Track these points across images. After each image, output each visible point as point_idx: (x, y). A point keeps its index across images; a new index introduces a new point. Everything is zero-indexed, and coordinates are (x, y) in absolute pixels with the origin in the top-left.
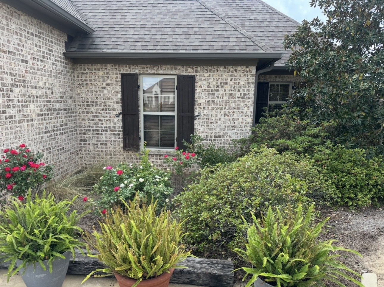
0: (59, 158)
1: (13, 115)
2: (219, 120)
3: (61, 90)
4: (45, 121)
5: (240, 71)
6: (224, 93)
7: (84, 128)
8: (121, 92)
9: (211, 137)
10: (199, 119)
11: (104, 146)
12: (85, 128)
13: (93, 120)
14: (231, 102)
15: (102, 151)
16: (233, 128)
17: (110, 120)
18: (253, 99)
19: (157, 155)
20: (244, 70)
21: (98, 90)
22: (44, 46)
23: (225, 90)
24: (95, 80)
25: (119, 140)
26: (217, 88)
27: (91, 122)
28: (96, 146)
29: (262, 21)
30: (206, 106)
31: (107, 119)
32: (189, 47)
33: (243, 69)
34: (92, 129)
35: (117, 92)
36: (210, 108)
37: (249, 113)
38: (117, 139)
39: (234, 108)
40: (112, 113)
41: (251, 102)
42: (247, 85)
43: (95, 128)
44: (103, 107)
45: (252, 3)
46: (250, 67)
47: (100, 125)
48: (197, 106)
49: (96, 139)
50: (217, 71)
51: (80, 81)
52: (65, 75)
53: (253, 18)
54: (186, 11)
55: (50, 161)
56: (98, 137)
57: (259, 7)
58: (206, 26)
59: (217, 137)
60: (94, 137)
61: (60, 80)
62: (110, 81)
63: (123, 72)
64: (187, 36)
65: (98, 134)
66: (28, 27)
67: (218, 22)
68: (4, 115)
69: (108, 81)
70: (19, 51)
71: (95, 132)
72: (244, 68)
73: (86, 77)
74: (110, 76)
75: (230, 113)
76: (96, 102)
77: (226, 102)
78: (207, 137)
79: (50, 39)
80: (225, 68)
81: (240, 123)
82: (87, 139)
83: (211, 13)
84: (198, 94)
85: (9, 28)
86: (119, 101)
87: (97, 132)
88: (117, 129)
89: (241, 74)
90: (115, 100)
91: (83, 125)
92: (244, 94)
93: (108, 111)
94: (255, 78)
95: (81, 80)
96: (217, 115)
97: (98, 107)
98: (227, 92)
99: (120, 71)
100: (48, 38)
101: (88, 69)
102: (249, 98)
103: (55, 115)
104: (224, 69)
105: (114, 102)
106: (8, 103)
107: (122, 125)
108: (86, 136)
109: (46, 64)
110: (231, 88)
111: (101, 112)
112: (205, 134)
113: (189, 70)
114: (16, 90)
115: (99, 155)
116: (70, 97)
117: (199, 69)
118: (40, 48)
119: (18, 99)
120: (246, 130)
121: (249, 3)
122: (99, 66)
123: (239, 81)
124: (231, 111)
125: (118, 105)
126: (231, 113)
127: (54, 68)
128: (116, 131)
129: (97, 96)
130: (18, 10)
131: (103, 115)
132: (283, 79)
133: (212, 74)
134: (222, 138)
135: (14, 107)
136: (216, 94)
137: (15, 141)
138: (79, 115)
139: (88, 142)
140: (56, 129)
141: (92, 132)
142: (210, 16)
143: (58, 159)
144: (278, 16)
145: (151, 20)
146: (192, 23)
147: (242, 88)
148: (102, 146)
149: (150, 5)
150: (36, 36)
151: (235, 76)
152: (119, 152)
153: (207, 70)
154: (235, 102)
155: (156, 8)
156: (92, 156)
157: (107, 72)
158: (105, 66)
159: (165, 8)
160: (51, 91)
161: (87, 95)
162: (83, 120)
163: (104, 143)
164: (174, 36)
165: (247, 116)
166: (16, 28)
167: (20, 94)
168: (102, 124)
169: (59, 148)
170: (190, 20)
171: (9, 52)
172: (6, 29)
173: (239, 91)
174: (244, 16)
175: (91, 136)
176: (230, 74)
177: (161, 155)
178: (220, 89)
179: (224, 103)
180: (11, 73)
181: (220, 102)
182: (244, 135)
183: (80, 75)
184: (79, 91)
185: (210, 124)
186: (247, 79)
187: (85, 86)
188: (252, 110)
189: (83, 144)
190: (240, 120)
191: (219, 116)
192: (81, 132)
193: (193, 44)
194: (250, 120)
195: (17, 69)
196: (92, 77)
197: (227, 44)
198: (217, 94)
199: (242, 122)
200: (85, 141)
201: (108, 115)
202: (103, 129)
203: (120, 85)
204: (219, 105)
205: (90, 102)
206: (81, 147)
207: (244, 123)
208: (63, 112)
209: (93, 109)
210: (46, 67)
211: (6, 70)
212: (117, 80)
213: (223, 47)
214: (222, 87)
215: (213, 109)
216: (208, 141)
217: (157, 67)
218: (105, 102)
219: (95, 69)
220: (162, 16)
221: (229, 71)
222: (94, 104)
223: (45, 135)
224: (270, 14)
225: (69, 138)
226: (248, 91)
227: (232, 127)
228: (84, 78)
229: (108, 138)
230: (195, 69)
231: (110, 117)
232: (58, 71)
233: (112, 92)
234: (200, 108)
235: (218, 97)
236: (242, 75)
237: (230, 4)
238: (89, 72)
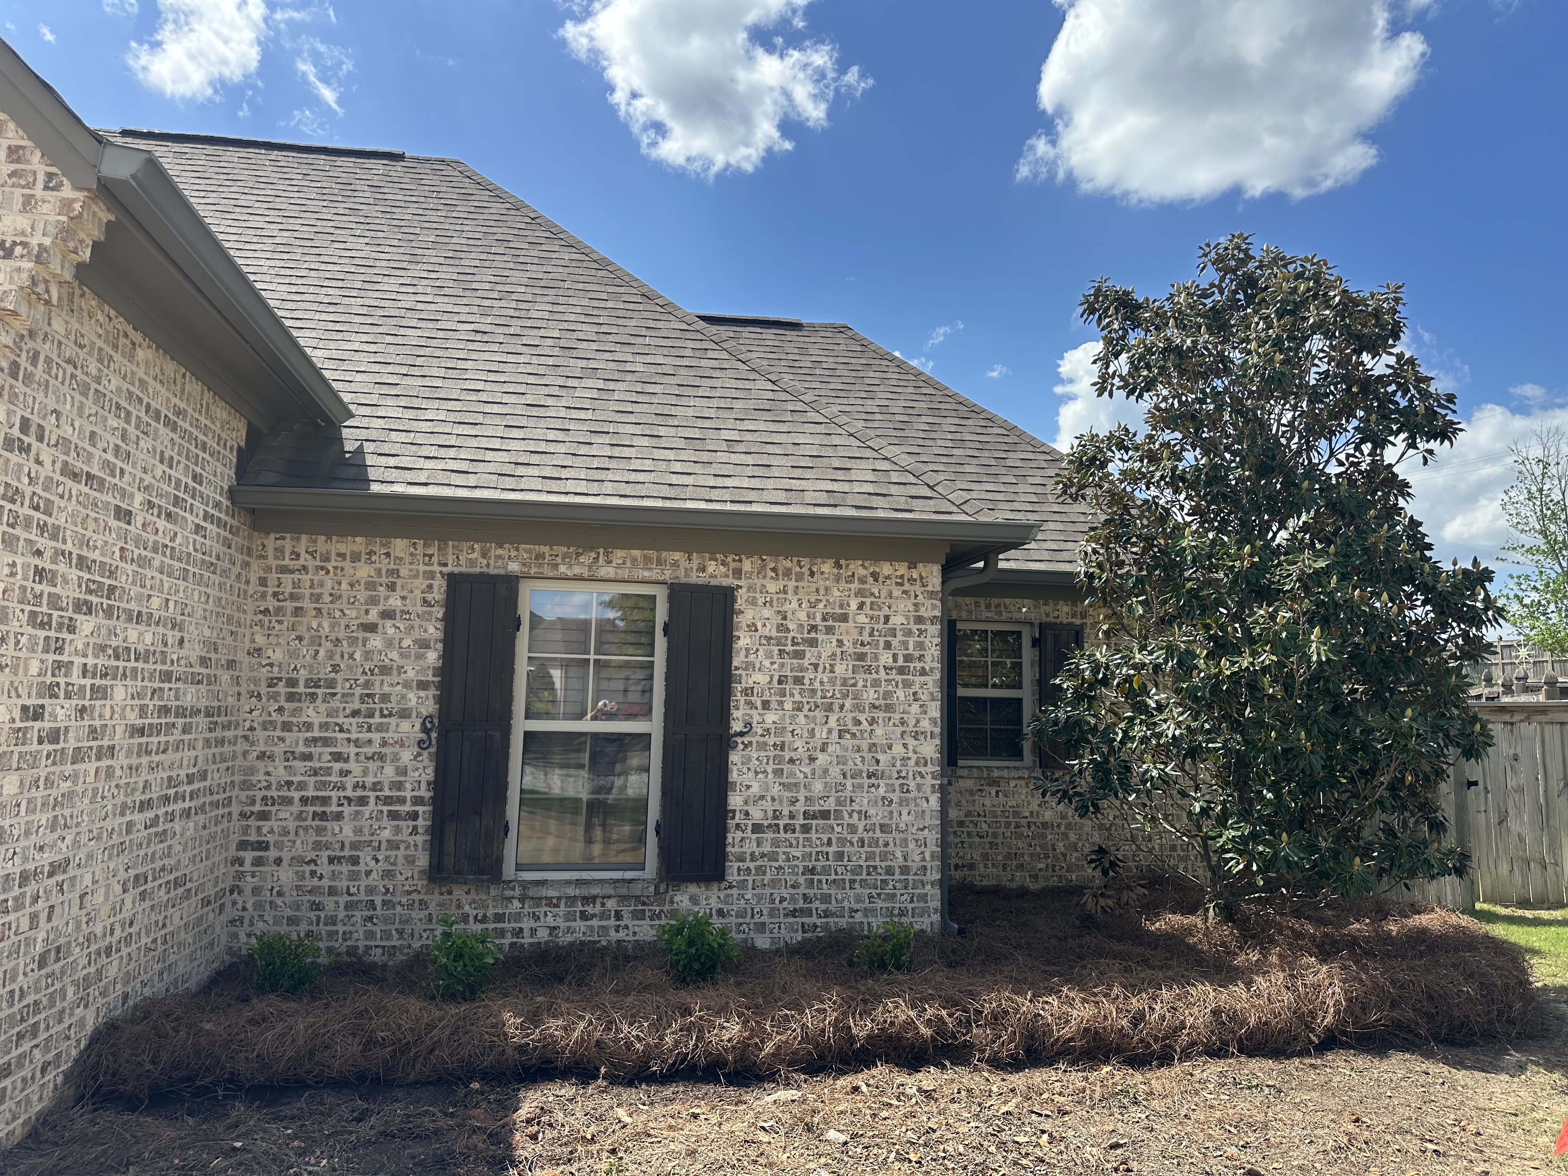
0: (168, 921)
1: (62, 725)
2: (823, 750)
3: (207, 632)
4: (148, 758)
5: (888, 577)
6: (839, 651)
7: (264, 793)
8: (440, 646)
9: (792, 816)
10: (746, 746)
11: (345, 868)
12: (269, 793)
13: (307, 757)
14: (861, 683)
15: (332, 891)
16: (873, 781)
17: (382, 757)
18: (937, 676)
19: (571, 900)
20: (902, 577)
21: (342, 635)
22: (183, 460)
23: (840, 642)
24: (335, 597)
25: (411, 840)
26: (813, 635)
27: (298, 765)
28: (307, 869)
29: (906, 418)
30: (774, 698)
31: (369, 750)
32: (717, 491)
33: (898, 573)
34: (296, 795)
35: (424, 644)
36: (788, 706)
37: (925, 725)
38: (404, 836)
39: (875, 707)
40: (393, 727)
41: (931, 684)
42: (914, 628)
43: (310, 793)
44: (356, 705)
45: (863, 361)
46: (920, 565)
47: (334, 778)
48: (739, 698)
49: (312, 837)
50: (812, 574)
51: (269, 597)
52: (225, 573)
53: (876, 410)
54: (683, 371)
55: (139, 934)
56: (319, 831)
57: (889, 375)
58: (762, 426)
59: (814, 817)
60: (306, 829)
61: (209, 591)
62: (399, 602)
63: (457, 570)
64: (705, 457)
65: (323, 816)
66: (151, 390)
67: (797, 417)
68: (37, 725)
69: (391, 601)
70: (114, 476)
71: (311, 809)
72: (902, 569)
73: (296, 585)
74: (399, 582)
75: (858, 723)
76: (331, 684)
77: (844, 684)
78: (775, 817)
79: (201, 437)
80: (840, 567)
81: (898, 763)
82: (270, 838)
83: (770, 386)
84: (743, 653)
85: (100, 388)
86: (430, 678)
87: (319, 809)
88: (408, 794)
89: (893, 587)
90: (411, 674)
91: (261, 777)
92: (908, 658)
93: (377, 719)
94: (938, 603)
95: (275, 594)
96: (812, 733)
97: (335, 703)
98: (848, 645)
99: (446, 565)
100: (195, 432)
101: (312, 554)
102: (923, 673)
103: (177, 735)
104: (835, 571)
105: (407, 685)
106: (53, 675)
107: (431, 777)
108: (266, 826)
109: (178, 530)
110: (861, 633)
111: (347, 722)
112: (768, 805)
113: (711, 567)
114: (86, 624)
115: (316, 906)
116: (228, 661)
117: (747, 565)
118: (171, 468)
119: (84, 660)
120: (919, 787)
121: (853, 361)
122: (359, 543)
123: (886, 611)
124: (862, 718)
125: (422, 694)
126: (865, 723)
127: (198, 546)
128: (402, 801)
129: (337, 657)
130: (135, 328)
131: (354, 736)
132: (1000, 613)
133: (792, 584)
134: (831, 822)
135: (68, 696)
136: (808, 655)
137: (50, 838)
138: (246, 738)
139: (272, 854)
140: (172, 792)
141: (296, 808)
142: (770, 395)
143: (164, 925)
144: (955, 407)
145: (562, 392)
146: (712, 413)
147: (900, 636)
148: (336, 868)
149: (550, 342)
150: (168, 422)
151: (872, 594)
152: (409, 893)
153: (774, 570)
154: (876, 683)
155: (575, 353)
156: (288, 912)
157: (392, 566)
158: (383, 545)
159: (607, 356)
160: (178, 635)
161: (293, 654)
162: (262, 756)
163: (347, 853)
164: (658, 454)
165: (922, 738)
166: (119, 389)
167: (92, 641)
168: (345, 773)
169: (171, 877)
170: (705, 402)
171: (90, 477)
172: (92, 391)
173: (888, 646)
174: (845, 401)
175: (292, 825)
176: (855, 586)
177: (589, 900)
178: (821, 637)
179: (837, 688)
180: (80, 557)
181: (822, 683)
182: (912, 806)
183: (273, 577)
184: (260, 640)
185: (786, 767)
186: (916, 605)
187: (289, 619)
188: (937, 714)
189: (248, 862)
190: (898, 749)
191: (821, 733)
192: (247, 809)
193: (728, 482)
194: (930, 749)
195: (99, 544)
196: (322, 584)
197: (846, 487)
198: (810, 654)
199: (903, 759)
200: (263, 846)
201: (376, 737)
202: (349, 793)
203: (440, 616)
204: (819, 693)
205: (302, 683)
206: (240, 875)
207: (912, 763)
208: (201, 721)
209: (313, 714)
210: (179, 540)
211: (69, 547)
212: (429, 597)
213: (834, 499)
214: (829, 630)
215: (800, 709)
216: (782, 835)
217: (593, 555)
218: (367, 684)
219: (342, 556)
220: (601, 384)
221: (853, 575)
222: (319, 691)
223: (138, 818)
224: (928, 398)
225: (206, 832)
226: (920, 646)
227: (869, 777)
228: (289, 589)
229: (366, 831)
230: (733, 565)
231: (384, 744)
232: (207, 558)
233: (405, 644)
234: (751, 705)
235: (816, 666)
236: (897, 593)
237: (791, 357)
238: (311, 564)
